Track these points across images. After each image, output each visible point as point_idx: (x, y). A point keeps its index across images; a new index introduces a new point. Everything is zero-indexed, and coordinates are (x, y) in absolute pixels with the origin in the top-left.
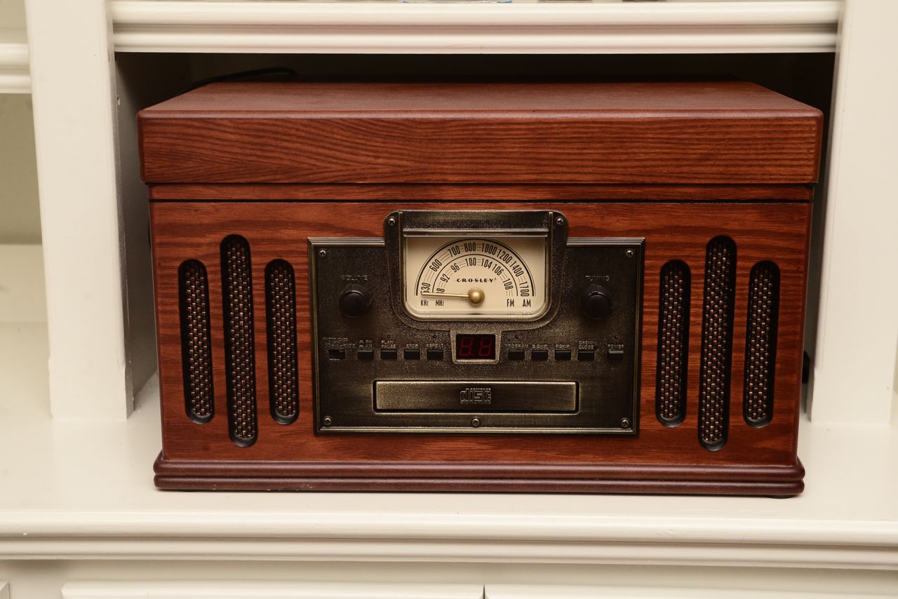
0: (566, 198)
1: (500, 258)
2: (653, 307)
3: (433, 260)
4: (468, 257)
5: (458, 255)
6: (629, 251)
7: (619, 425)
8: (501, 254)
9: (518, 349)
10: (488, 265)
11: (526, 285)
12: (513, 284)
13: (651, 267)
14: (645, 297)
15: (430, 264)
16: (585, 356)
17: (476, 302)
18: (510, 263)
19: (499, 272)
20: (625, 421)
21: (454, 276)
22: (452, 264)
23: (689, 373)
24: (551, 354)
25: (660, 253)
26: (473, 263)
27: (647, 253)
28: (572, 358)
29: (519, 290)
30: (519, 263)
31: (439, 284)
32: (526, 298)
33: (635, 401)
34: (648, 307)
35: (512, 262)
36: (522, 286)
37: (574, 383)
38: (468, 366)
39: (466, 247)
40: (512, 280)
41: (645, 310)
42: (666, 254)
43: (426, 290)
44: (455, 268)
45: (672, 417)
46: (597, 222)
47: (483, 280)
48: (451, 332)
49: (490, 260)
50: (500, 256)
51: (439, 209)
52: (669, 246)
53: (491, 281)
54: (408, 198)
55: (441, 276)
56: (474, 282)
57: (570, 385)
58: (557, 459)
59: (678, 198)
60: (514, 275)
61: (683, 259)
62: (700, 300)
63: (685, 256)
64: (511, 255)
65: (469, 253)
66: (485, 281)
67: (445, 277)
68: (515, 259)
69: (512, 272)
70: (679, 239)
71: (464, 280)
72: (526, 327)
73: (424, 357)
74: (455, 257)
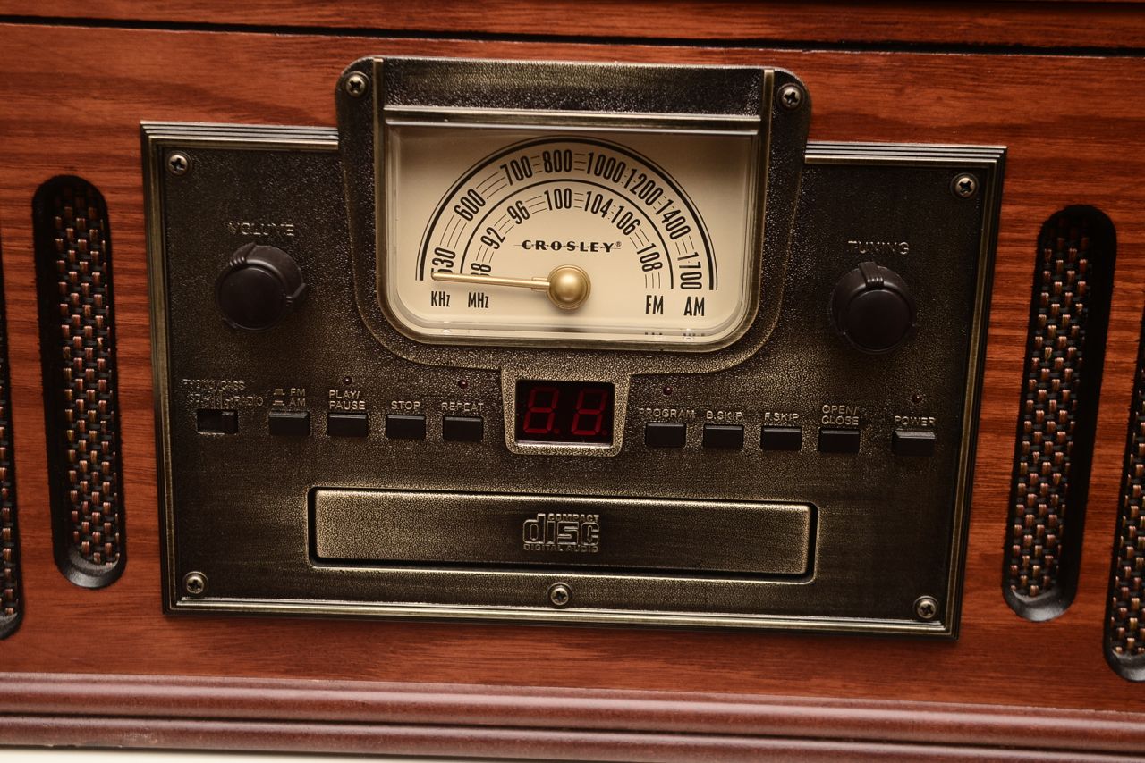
0: (807, 37)
1: (633, 191)
2: (1013, 326)
3: (463, 192)
4: (551, 188)
5: (527, 182)
6: (965, 180)
7: (911, 613)
8: (636, 180)
9: (671, 419)
10: (599, 207)
11: (694, 262)
12: (663, 259)
13: (1018, 222)
14: (997, 298)
15: (456, 200)
16: (834, 444)
17: (569, 300)
18: (657, 205)
19: (628, 225)
20: (926, 603)
21: (516, 233)
22: (512, 202)
23: (1092, 492)
24: (752, 436)
25: (1041, 187)
26: (562, 201)
27: (1010, 186)
28: (803, 448)
29: (678, 272)
30: (678, 204)
31: (478, 252)
32: (693, 294)
33: (954, 555)
34: (1000, 325)
35: (663, 201)
36: (685, 263)
37: (805, 508)
38: (544, 460)
39: (547, 161)
40: (659, 248)
41: (993, 332)
42: (1056, 191)
43: (444, 266)
44: (519, 214)
45: (1037, 594)
46: (883, 103)
47: (587, 244)
48: (504, 372)
49: (607, 196)
50: (632, 185)
51: (480, 57)
52: (1069, 168)
53: (608, 248)
54: (400, 25)
55: (482, 232)
56: (564, 249)
57: (796, 513)
58: (756, 687)
59: (1102, 43)
60: (666, 234)
61: (1100, 204)
62: (1135, 309)
63: (1104, 197)
64: (660, 183)
65: (554, 175)
66: (593, 247)
67: (493, 236)
68: (669, 193)
69: (662, 227)
70: (1095, 151)
71: (540, 245)
72: (692, 368)
73: (435, 433)
74: (518, 185)
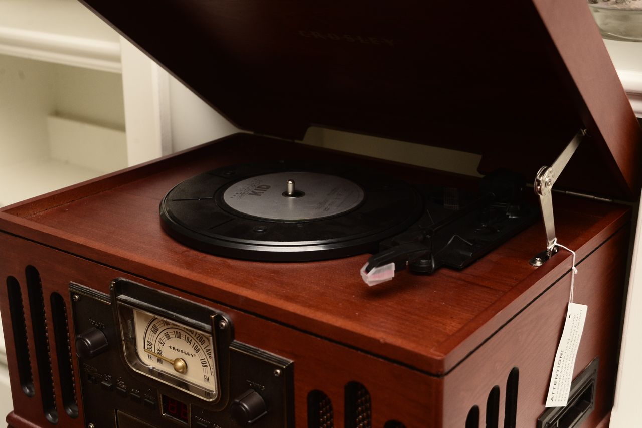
1: (197, 338)
3: (152, 325)
4: (175, 330)
5: (169, 326)
6: (278, 371)
8: (197, 335)
10: (189, 342)
13: (300, 389)
15: (151, 327)
18: (204, 346)
19: (197, 351)
21: (168, 343)
22: (165, 332)
25: (307, 379)
26: (178, 336)
31: (158, 345)
40: (206, 360)
43: (150, 347)
44: (168, 336)
47: (186, 353)
49: (190, 338)
53: (192, 356)
56: (180, 352)
60: (208, 356)
61: (326, 392)
64: (204, 338)
65: (175, 327)
66: (188, 354)
67: (162, 341)
68: (207, 343)
69: (206, 353)
71: (174, 348)
74: (167, 327)
